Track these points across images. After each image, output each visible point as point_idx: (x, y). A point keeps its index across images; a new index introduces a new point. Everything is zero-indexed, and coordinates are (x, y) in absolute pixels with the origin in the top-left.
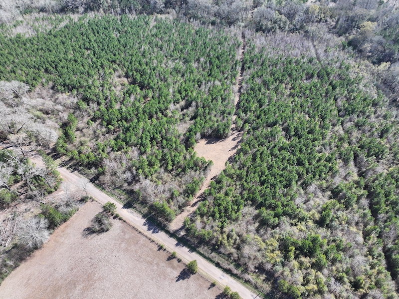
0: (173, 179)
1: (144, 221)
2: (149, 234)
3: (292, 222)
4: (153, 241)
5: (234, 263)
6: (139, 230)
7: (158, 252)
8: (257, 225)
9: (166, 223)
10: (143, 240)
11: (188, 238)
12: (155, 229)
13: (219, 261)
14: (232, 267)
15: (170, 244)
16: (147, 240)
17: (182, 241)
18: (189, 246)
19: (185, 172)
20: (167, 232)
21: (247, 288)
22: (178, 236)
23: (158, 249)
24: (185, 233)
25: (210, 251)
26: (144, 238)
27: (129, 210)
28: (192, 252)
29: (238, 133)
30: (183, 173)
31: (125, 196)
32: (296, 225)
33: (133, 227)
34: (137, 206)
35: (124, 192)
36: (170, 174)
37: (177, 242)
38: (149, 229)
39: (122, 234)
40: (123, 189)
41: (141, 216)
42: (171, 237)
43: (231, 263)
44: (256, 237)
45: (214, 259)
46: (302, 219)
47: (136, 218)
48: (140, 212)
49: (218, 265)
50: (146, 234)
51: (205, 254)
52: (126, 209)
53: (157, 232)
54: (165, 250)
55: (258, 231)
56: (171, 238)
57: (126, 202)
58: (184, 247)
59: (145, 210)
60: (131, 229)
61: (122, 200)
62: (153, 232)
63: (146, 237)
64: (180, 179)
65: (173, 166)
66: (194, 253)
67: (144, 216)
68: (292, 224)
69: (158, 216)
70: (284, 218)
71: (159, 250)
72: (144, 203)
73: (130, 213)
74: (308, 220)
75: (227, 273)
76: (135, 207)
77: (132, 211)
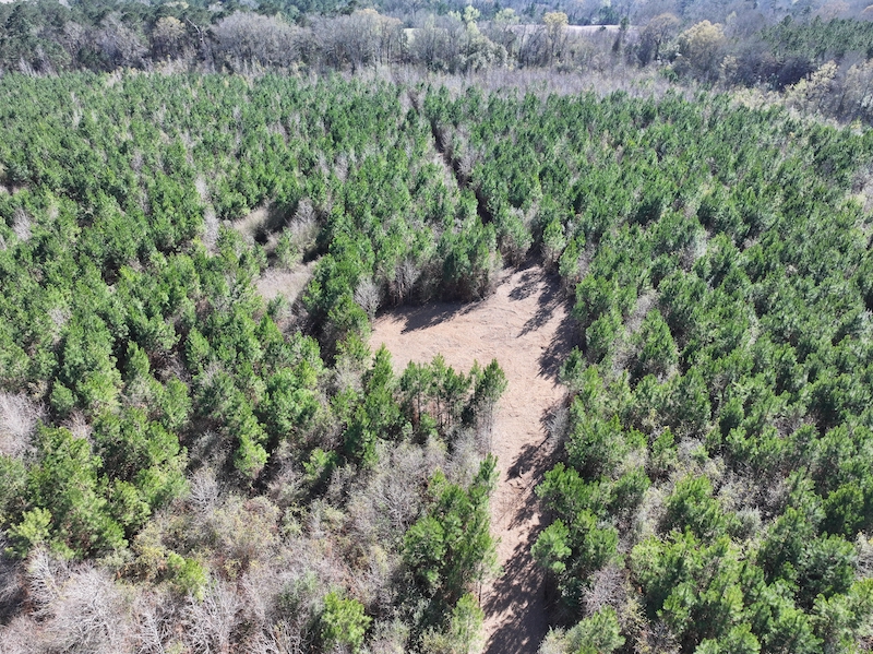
0: (295, 526)
19: (358, 462)
29: (520, 274)
30: (349, 470)
36: (261, 500)
64: (337, 515)
65: (271, 445)
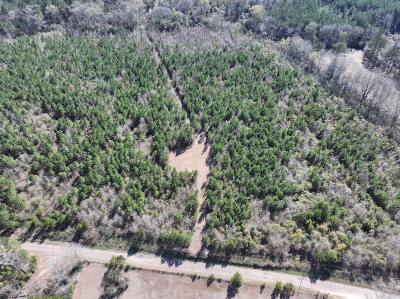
0: (167, 204)
1: (159, 259)
2: (173, 269)
3: (294, 198)
4: (182, 275)
5: (268, 258)
6: (161, 270)
7: (194, 282)
8: (269, 214)
9: (183, 250)
10: (172, 279)
11: (214, 254)
12: (176, 262)
13: (255, 263)
14: (268, 262)
15: (200, 269)
16: (176, 276)
17: (210, 261)
18: (219, 262)
19: (175, 192)
20: (191, 259)
21: (291, 274)
22: (203, 257)
23: (191, 280)
24: (208, 252)
25: (242, 258)
26: (172, 276)
27: (137, 254)
28: (226, 266)
29: (200, 135)
31: (124, 242)
32: (298, 200)
33: (153, 271)
34: (144, 246)
35: (120, 239)
36: (160, 200)
37: (205, 264)
38: (170, 265)
39: (145, 283)
40: (116, 235)
41: (154, 255)
42: (196, 261)
43: (266, 259)
44: (274, 225)
45: (249, 263)
46: (300, 193)
47: (150, 260)
48: (150, 252)
49: (256, 267)
50: (170, 271)
51: (239, 262)
52: (133, 256)
53: (180, 264)
54: (199, 277)
55: (272, 218)
56: (198, 263)
57: (128, 248)
58: (216, 265)
59: (155, 247)
60: (151, 274)
61: (123, 247)
62: (177, 265)
63: (173, 274)
64: (174, 201)
65: (159, 190)
66: (228, 267)
67: (157, 254)
68: (294, 201)
69: (172, 247)
70: (287, 198)
71: (193, 280)
72: (149, 240)
73: (140, 258)
74: (305, 192)
75: (268, 270)
76: (143, 249)
77: (141, 254)
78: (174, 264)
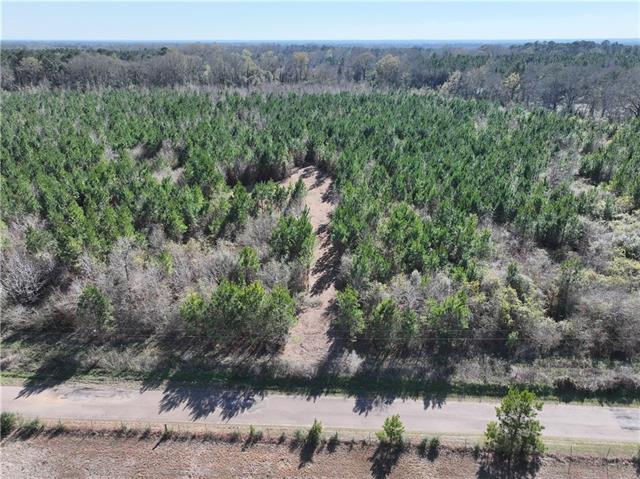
1: (156, 394)
4: (254, 439)
6: (156, 428)
7: (309, 466)
8: (542, 252)
10: (203, 459)
11: (386, 365)
12: (229, 400)
15: (336, 414)
16: (222, 449)
17: (368, 389)
18: (411, 390)
20: (293, 384)
23: (295, 457)
24: (361, 359)
25: (499, 366)
26: (203, 448)
28: (440, 401)
30: (233, 225)
31: (27, 349)
33: (119, 433)
37: (352, 401)
45: (538, 382)
47: (117, 400)
48: (125, 373)
49: (568, 392)
52: (47, 392)
53: (247, 405)
54: (333, 444)
56: (322, 397)
57: (36, 366)
58: (397, 400)
59: (147, 357)
61: (14, 366)
62: (230, 412)
63: (208, 437)
65: (187, 223)
66: (451, 403)
67: (150, 380)
71: (306, 456)
73: (71, 398)
75: (625, 402)
76: (94, 366)
77: (82, 385)
78: (219, 409)
